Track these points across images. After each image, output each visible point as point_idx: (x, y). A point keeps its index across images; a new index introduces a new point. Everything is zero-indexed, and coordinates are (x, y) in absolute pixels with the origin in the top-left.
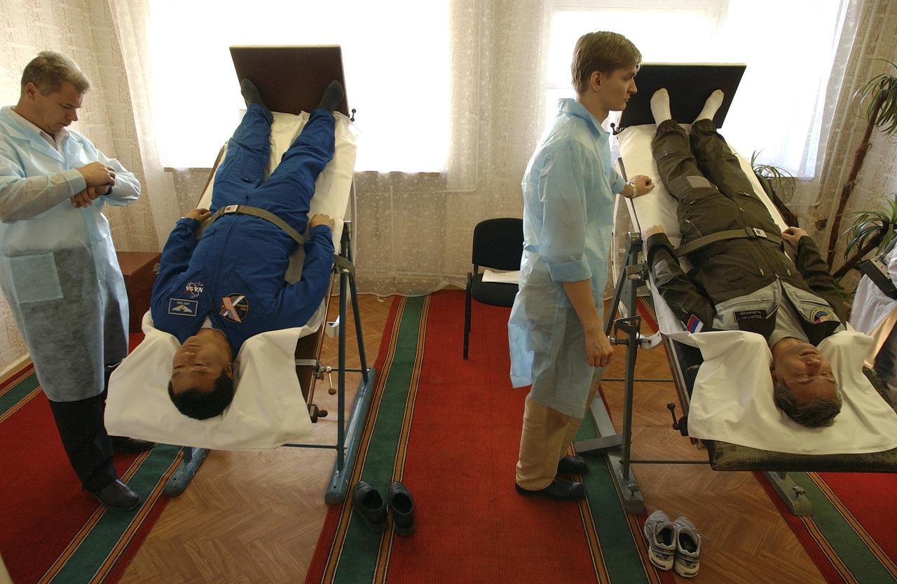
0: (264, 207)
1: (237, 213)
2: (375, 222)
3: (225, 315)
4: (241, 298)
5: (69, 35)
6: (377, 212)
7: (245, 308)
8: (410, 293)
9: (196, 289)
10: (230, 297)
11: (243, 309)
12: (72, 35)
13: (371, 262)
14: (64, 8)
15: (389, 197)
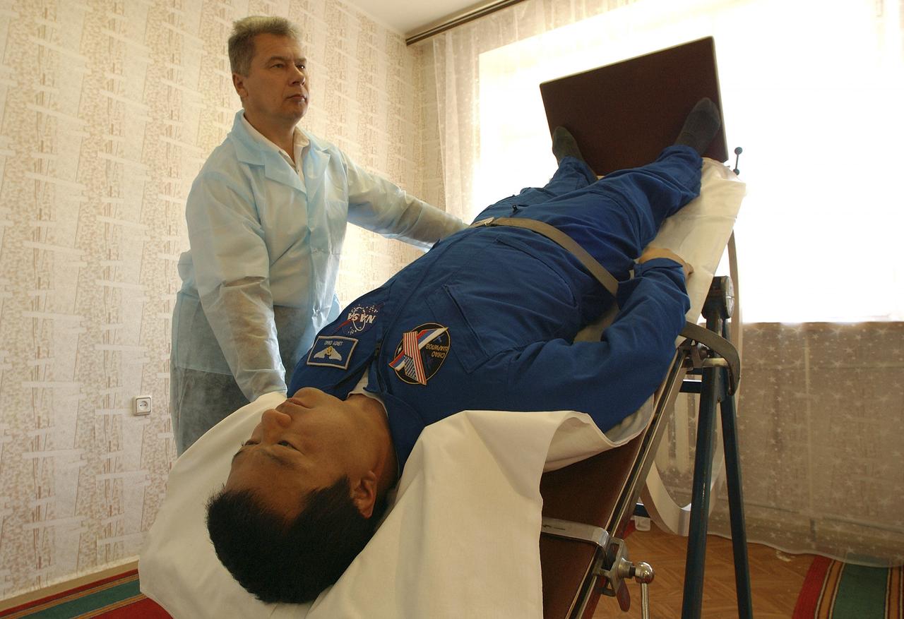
0: (541, 219)
1: (492, 225)
2: (773, 411)
3: (399, 368)
4: (439, 332)
5: (399, 145)
6: (777, 393)
7: (440, 352)
8: (850, 556)
9: (363, 317)
10: (419, 330)
11: (436, 354)
12: (401, 145)
13: (764, 484)
14: (399, 120)
15: (802, 367)
